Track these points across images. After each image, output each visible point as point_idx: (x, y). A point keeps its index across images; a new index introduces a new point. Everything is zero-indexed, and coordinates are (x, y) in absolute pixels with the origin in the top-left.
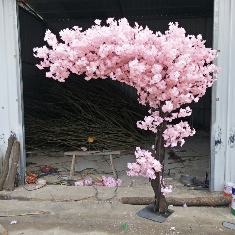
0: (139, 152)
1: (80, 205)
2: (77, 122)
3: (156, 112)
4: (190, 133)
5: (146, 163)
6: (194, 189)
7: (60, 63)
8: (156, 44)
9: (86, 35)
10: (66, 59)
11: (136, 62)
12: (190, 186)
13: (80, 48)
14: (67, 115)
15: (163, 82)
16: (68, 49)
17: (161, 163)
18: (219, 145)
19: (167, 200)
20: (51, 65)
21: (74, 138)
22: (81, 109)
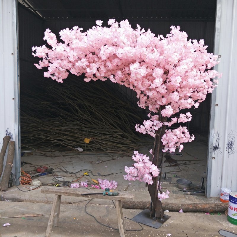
0: (137, 156)
1: (75, 208)
2: (73, 122)
3: (155, 116)
4: (189, 139)
5: (143, 168)
6: (190, 194)
7: (59, 63)
8: (158, 47)
9: (86, 35)
10: (65, 60)
11: (137, 65)
12: (186, 191)
13: (80, 49)
14: (63, 115)
15: (164, 86)
16: (68, 49)
17: (158, 168)
18: (216, 151)
19: (163, 205)
20: (50, 65)
21: (70, 138)
22: (77, 108)
